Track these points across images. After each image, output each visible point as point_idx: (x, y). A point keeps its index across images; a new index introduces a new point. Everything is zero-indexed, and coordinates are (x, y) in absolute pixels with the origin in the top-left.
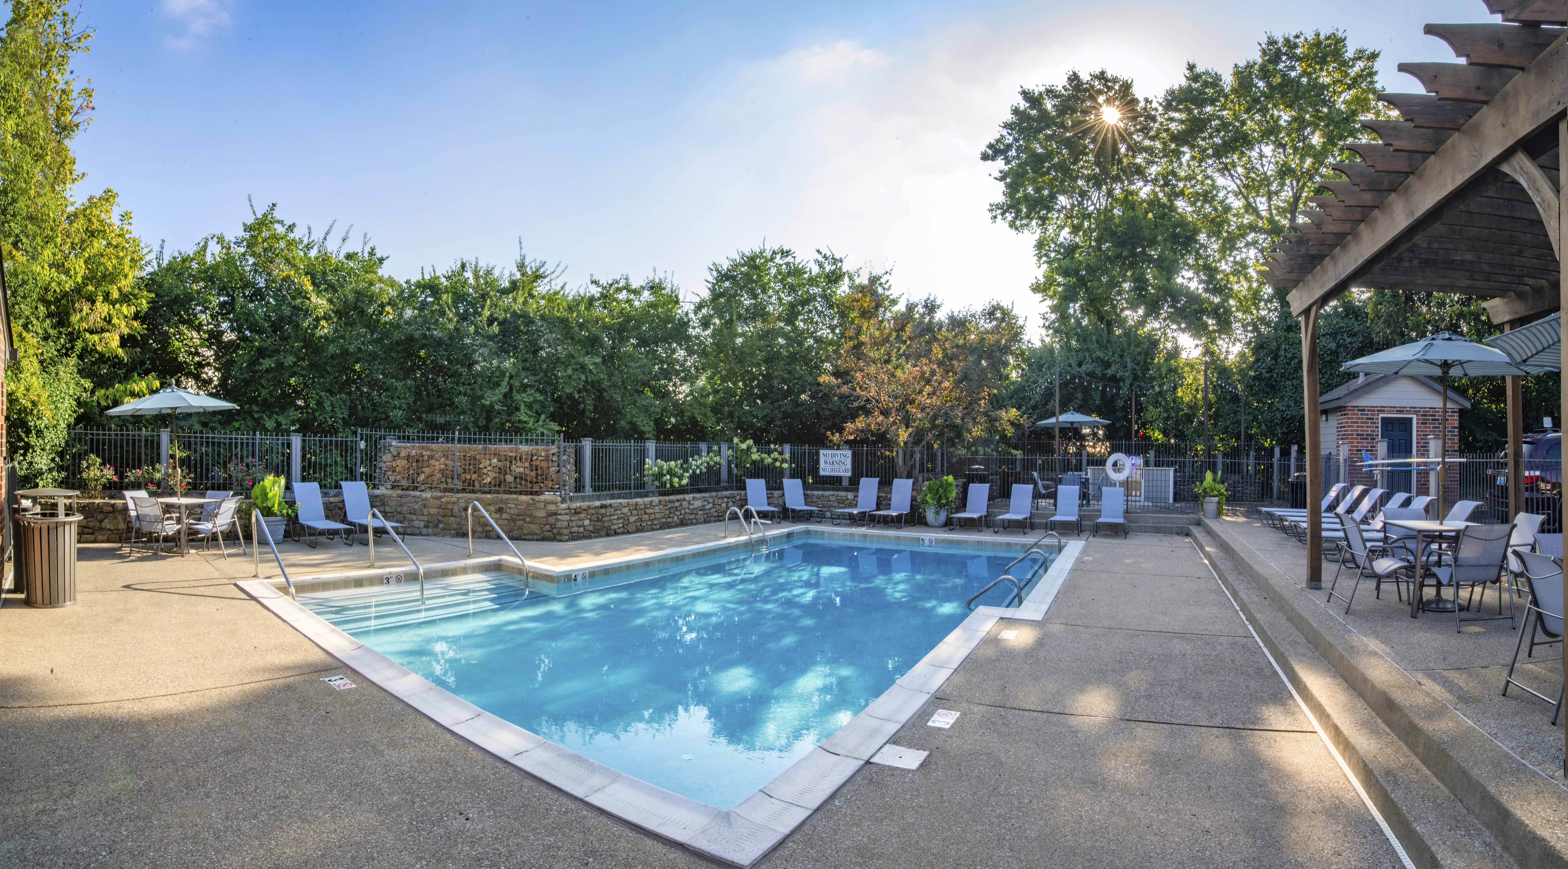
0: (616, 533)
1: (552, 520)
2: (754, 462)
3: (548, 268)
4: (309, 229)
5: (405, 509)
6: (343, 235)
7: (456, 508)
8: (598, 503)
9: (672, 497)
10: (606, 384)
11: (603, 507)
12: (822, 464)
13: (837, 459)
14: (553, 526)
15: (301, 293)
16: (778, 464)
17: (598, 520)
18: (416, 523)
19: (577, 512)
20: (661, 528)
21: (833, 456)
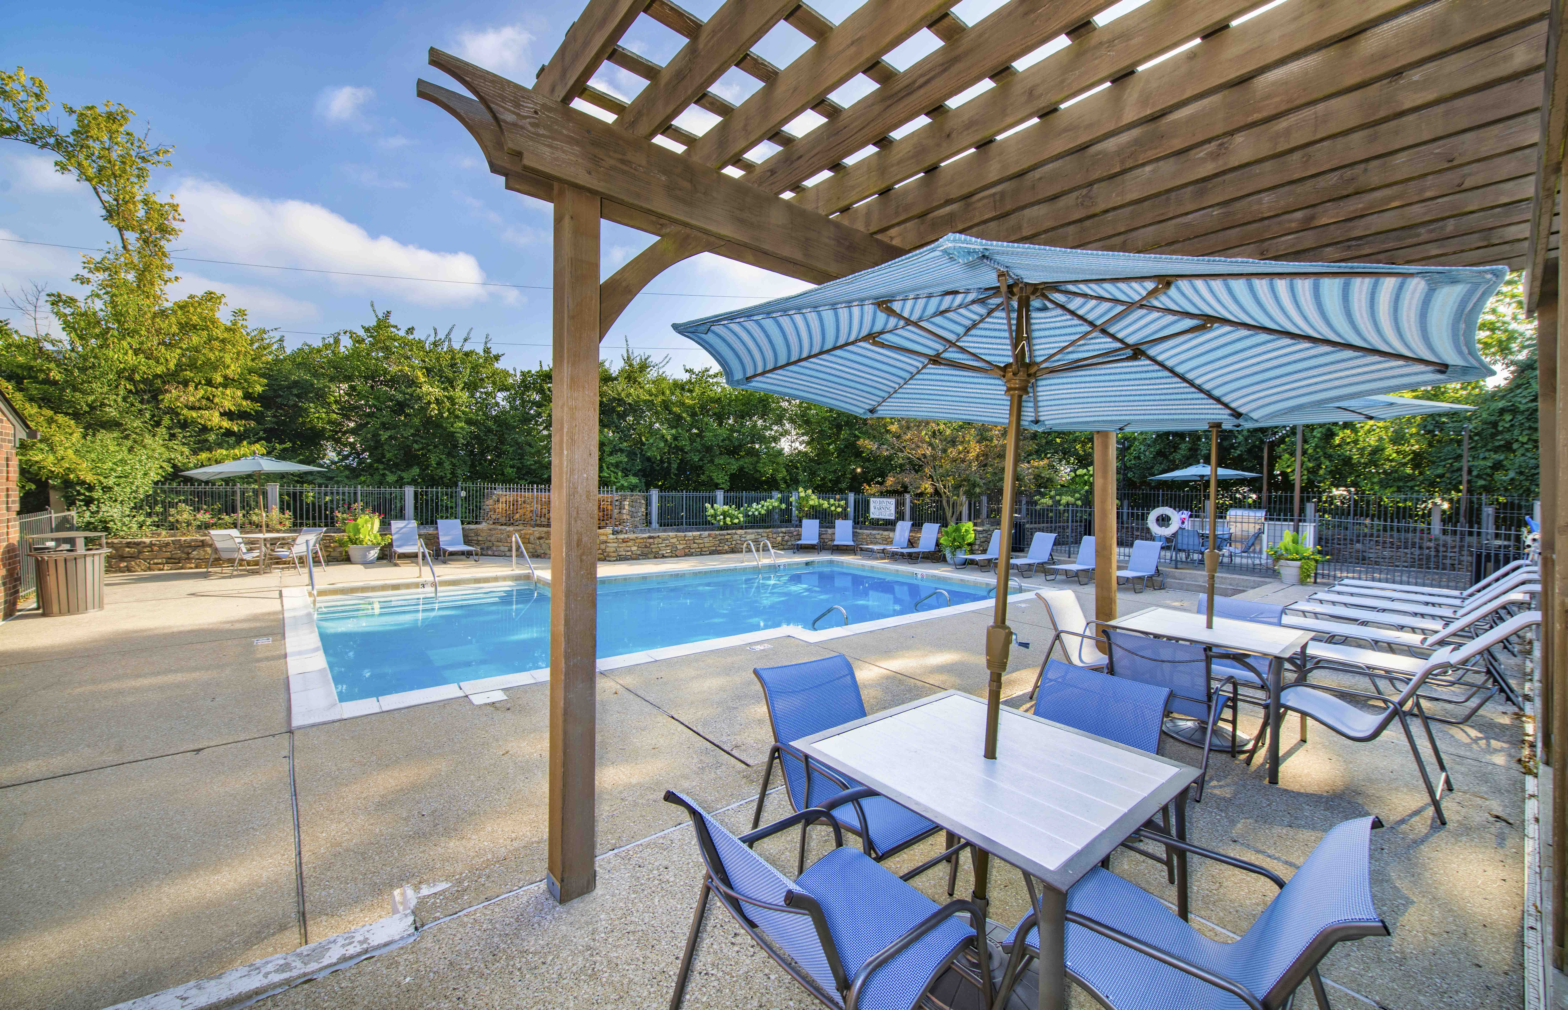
0: (663, 557)
1: (603, 546)
2: (813, 507)
3: (654, 360)
4: (435, 330)
5: (493, 539)
6: (465, 335)
7: (532, 538)
8: (646, 535)
9: (725, 532)
10: (687, 449)
11: (650, 538)
12: (872, 509)
13: (884, 505)
14: (604, 551)
15: (412, 383)
16: (833, 508)
17: (646, 547)
18: (502, 548)
19: (624, 541)
20: (710, 554)
21: (881, 503)
